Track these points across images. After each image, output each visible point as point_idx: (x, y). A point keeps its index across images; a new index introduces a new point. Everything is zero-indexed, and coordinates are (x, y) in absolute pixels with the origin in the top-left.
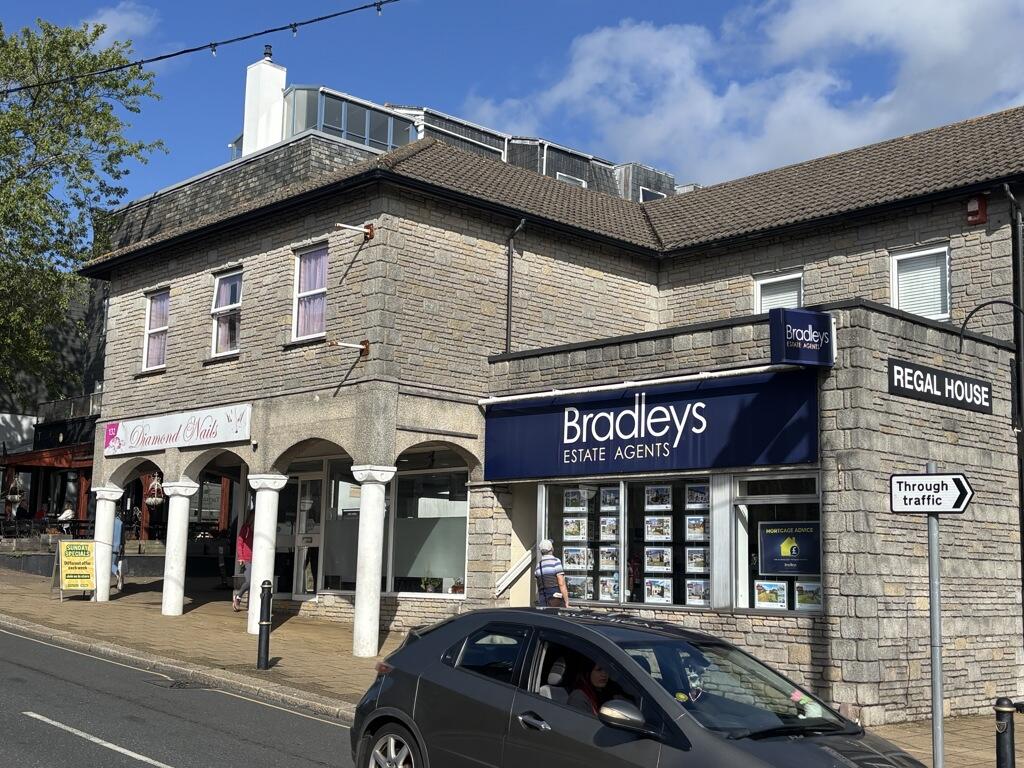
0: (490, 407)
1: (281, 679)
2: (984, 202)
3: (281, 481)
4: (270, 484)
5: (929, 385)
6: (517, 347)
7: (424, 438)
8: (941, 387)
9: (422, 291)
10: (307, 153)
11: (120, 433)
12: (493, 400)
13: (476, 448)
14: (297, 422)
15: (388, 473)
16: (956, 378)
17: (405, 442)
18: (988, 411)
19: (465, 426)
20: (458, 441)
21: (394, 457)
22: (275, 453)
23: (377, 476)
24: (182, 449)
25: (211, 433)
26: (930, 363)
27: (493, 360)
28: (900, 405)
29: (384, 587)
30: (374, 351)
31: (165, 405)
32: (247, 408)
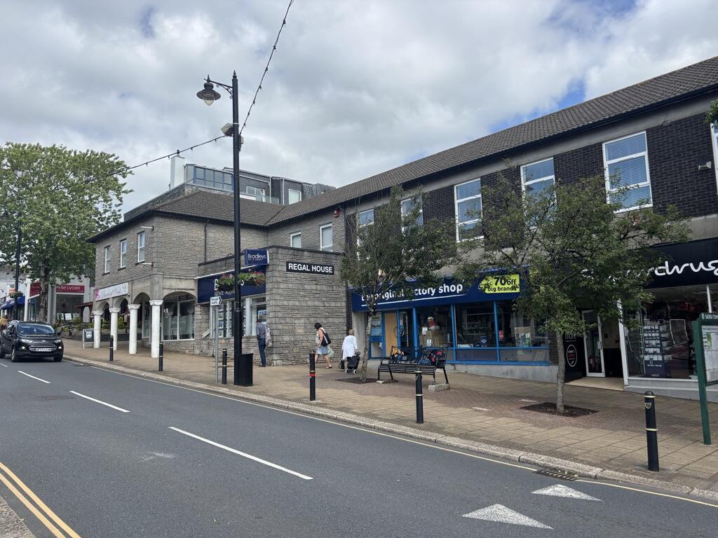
0: (199, 280)
2: (338, 210)
3: (138, 306)
6: (209, 260)
7: (174, 291)
8: (310, 268)
9: (172, 245)
10: (184, 190)
11: (99, 294)
12: (198, 277)
13: (194, 293)
14: (140, 287)
15: (161, 302)
17: (166, 292)
18: (333, 274)
19: (189, 286)
20: (187, 291)
21: (162, 297)
22: (134, 298)
23: (156, 303)
24: (113, 298)
25: (120, 292)
27: (200, 265)
28: (290, 275)
30: (155, 265)
31: (110, 284)
32: (127, 284)
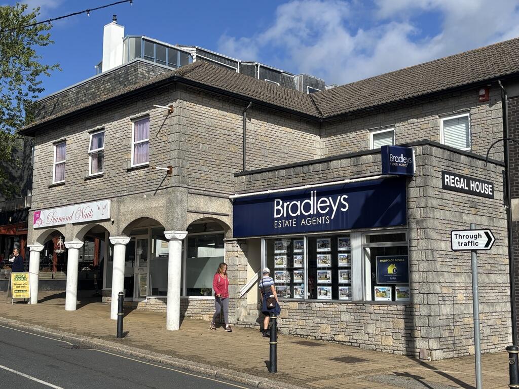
0: (235, 199)
1: (130, 343)
2: (488, 90)
3: (127, 240)
4: (121, 241)
5: (462, 184)
6: (249, 168)
7: (201, 216)
8: (468, 185)
9: (199, 140)
10: (136, 70)
11: (42, 216)
12: (237, 196)
13: (229, 221)
14: (135, 209)
15: (183, 235)
16: (476, 180)
17: (192, 218)
18: (491, 197)
19: (222, 210)
20: (219, 217)
21: (186, 226)
22: (124, 225)
23: (178, 236)
24: (74, 224)
25: (90, 215)
26: (463, 173)
27: (236, 175)
28: (449, 195)
29: (181, 294)
30: (175, 171)
31: (65, 201)
32: (108, 202)
